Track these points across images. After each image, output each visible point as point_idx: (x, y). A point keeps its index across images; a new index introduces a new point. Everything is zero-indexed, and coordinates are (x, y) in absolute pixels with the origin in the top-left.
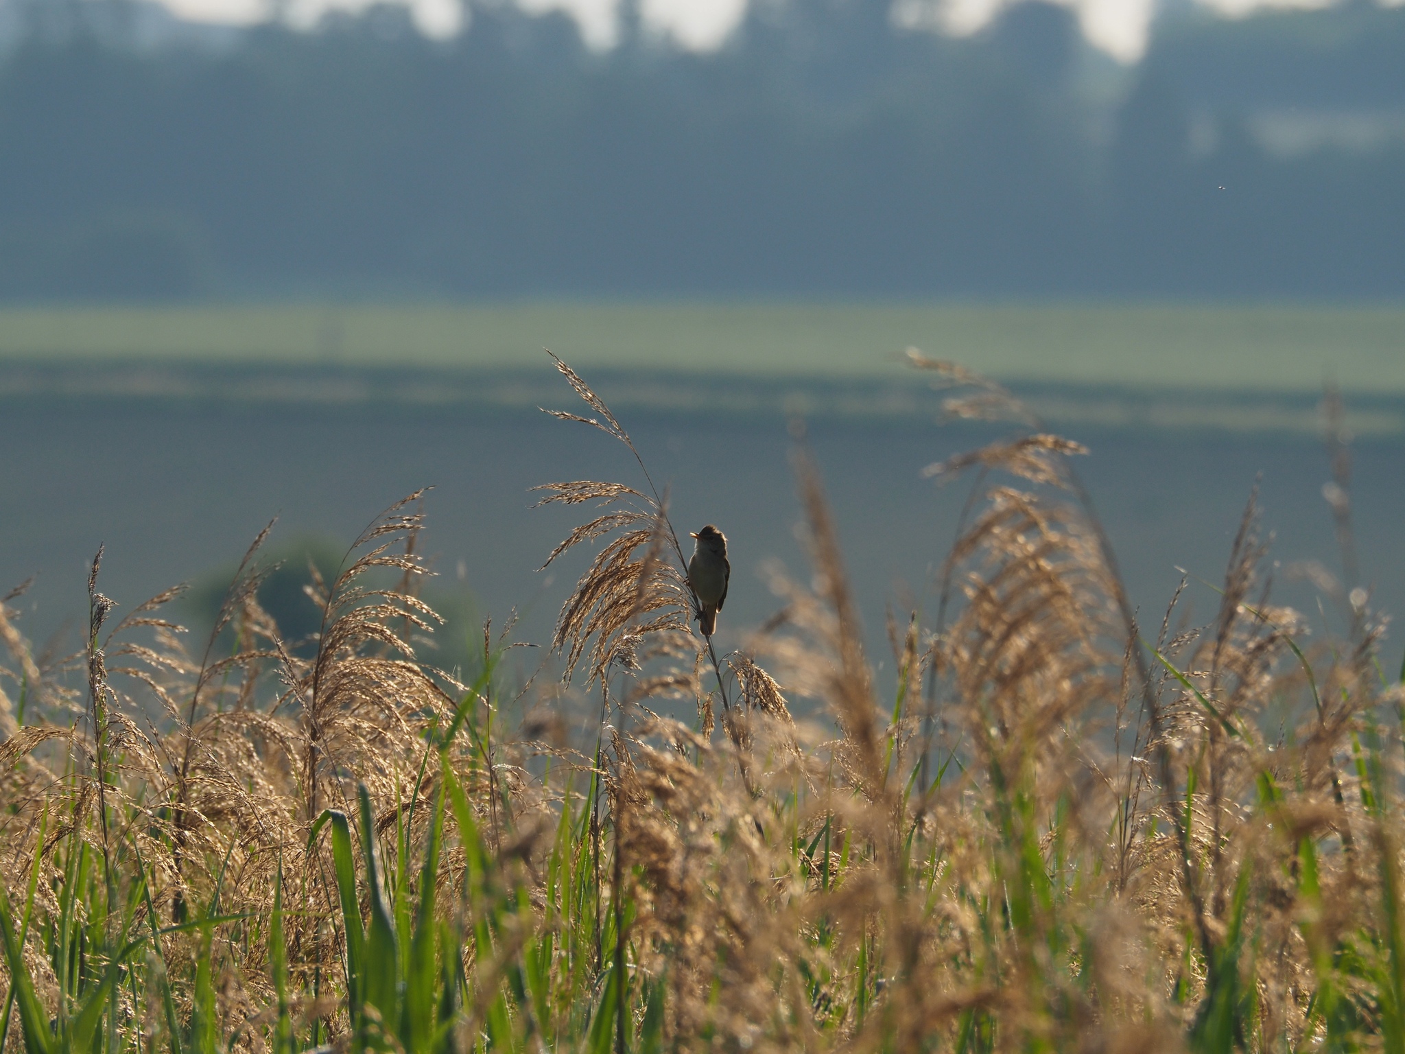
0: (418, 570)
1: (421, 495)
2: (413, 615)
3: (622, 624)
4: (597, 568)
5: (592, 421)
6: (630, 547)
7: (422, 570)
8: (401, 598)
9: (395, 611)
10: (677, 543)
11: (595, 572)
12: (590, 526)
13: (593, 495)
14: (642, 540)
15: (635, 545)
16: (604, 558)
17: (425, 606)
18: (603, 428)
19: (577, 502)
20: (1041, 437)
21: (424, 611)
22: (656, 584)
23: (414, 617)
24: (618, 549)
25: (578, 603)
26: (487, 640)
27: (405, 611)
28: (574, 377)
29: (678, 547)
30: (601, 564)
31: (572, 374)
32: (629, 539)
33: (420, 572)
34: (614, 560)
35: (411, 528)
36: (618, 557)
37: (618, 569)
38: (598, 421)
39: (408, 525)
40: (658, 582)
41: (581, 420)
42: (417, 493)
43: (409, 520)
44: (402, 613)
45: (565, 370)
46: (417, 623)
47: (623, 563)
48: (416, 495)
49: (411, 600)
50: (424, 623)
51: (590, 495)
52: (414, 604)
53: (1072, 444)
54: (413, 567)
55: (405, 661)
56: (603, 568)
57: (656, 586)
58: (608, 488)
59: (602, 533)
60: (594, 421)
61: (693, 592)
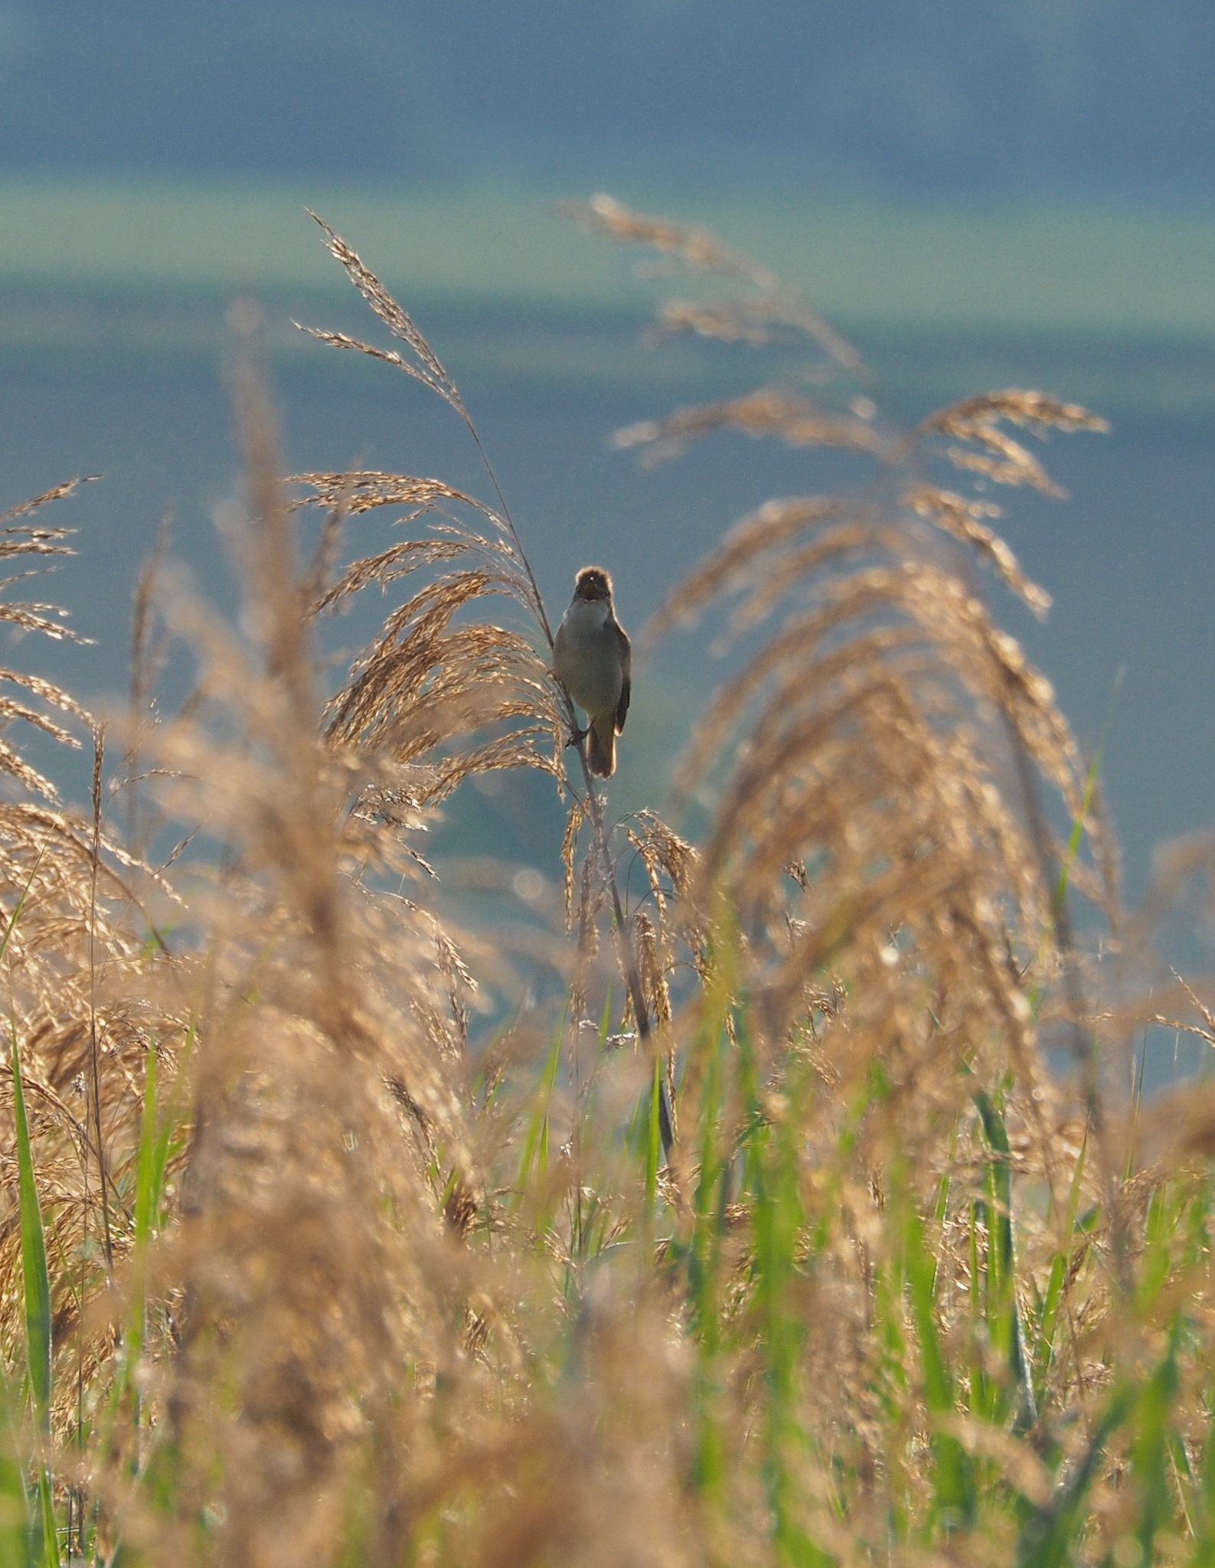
0: (56, 631)
1: (73, 490)
2: (43, 714)
3: (426, 749)
4: (388, 639)
5: (390, 356)
6: (451, 602)
7: (62, 633)
8: (19, 681)
9: (9, 707)
10: (538, 598)
11: (382, 647)
12: (381, 560)
13: (385, 500)
14: (474, 591)
15: (460, 599)
16: (401, 621)
17: (65, 698)
18: (410, 370)
19: (356, 512)
20: (1011, 395)
21: (64, 707)
22: (495, 674)
23: (44, 719)
24: (427, 606)
25: (346, 707)
26: (98, 759)
27: (27, 706)
28: (361, 271)
29: (540, 606)
30: (395, 632)
31: (357, 263)
32: (448, 588)
33: (58, 636)
34: (419, 627)
35: (49, 551)
36: (427, 621)
37: (425, 645)
38: (402, 355)
39: (43, 547)
40: (499, 670)
41: (370, 352)
42: (65, 486)
43: (45, 537)
44: (21, 709)
45: (344, 254)
46: (50, 730)
47: (435, 633)
48: (62, 491)
49: (39, 685)
50: (64, 732)
51: (380, 499)
52: (45, 694)
53: (1074, 411)
54: (47, 626)
55: (38, 806)
56: (398, 641)
57: (495, 679)
58: (415, 488)
59: (402, 574)
60: (393, 356)
61: (566, 693)
